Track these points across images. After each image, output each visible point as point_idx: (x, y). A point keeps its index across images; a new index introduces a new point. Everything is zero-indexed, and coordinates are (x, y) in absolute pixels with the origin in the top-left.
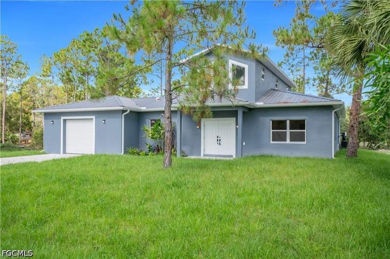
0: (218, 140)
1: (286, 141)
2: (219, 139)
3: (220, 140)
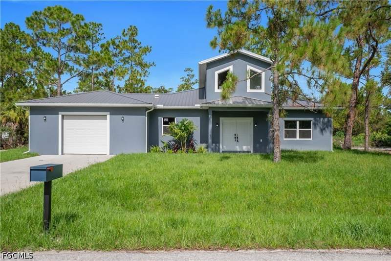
0: (235, 138)
1: (296, 137)
2: (236, 136)
3: (237, 138)
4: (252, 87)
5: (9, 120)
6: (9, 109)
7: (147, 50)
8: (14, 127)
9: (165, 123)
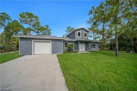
4: (85, 37)
5: (14, 44)
6: (14, 41)
7: (50, 30)
8: (15, 46)
9: (65, 44)
